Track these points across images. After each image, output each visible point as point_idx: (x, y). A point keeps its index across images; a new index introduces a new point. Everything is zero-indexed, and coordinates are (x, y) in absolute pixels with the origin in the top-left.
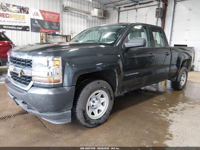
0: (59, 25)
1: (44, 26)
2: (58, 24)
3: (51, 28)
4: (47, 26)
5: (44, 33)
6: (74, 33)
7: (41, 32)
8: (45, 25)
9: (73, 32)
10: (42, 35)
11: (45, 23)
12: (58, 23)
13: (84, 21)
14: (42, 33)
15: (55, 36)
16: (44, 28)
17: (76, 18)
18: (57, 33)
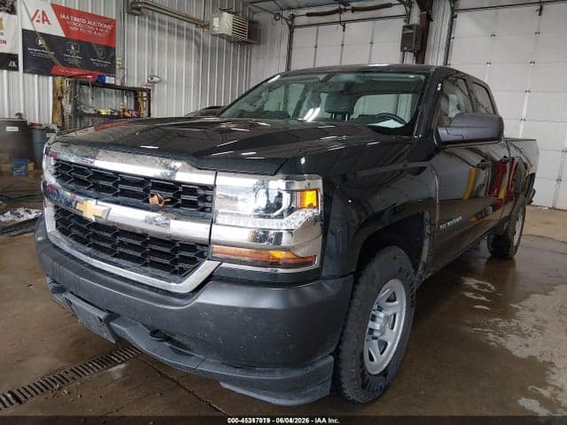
0: (112, 55)
1: (66, 55)
2: (109, 51)
3: (86, 64)
4: (74, 55)
5: (68, 79)
6: (160, 81)
7: (54, 76)
8: (67, 53)
9: (156, 79)
10: (58, 85)
11: (70, 48)
12: (110, 48)
13: (188, 47)
14: (60, 78)
15: (98, 89)
16: (65, 64)
17: (166, 38)
18: (109, 80)
